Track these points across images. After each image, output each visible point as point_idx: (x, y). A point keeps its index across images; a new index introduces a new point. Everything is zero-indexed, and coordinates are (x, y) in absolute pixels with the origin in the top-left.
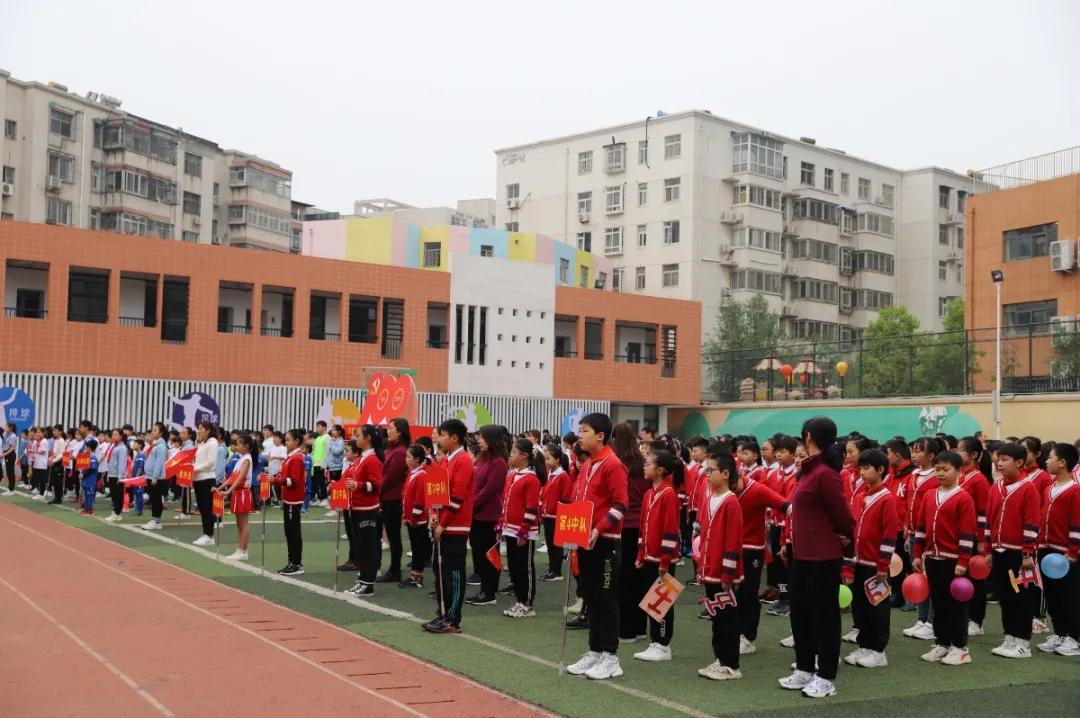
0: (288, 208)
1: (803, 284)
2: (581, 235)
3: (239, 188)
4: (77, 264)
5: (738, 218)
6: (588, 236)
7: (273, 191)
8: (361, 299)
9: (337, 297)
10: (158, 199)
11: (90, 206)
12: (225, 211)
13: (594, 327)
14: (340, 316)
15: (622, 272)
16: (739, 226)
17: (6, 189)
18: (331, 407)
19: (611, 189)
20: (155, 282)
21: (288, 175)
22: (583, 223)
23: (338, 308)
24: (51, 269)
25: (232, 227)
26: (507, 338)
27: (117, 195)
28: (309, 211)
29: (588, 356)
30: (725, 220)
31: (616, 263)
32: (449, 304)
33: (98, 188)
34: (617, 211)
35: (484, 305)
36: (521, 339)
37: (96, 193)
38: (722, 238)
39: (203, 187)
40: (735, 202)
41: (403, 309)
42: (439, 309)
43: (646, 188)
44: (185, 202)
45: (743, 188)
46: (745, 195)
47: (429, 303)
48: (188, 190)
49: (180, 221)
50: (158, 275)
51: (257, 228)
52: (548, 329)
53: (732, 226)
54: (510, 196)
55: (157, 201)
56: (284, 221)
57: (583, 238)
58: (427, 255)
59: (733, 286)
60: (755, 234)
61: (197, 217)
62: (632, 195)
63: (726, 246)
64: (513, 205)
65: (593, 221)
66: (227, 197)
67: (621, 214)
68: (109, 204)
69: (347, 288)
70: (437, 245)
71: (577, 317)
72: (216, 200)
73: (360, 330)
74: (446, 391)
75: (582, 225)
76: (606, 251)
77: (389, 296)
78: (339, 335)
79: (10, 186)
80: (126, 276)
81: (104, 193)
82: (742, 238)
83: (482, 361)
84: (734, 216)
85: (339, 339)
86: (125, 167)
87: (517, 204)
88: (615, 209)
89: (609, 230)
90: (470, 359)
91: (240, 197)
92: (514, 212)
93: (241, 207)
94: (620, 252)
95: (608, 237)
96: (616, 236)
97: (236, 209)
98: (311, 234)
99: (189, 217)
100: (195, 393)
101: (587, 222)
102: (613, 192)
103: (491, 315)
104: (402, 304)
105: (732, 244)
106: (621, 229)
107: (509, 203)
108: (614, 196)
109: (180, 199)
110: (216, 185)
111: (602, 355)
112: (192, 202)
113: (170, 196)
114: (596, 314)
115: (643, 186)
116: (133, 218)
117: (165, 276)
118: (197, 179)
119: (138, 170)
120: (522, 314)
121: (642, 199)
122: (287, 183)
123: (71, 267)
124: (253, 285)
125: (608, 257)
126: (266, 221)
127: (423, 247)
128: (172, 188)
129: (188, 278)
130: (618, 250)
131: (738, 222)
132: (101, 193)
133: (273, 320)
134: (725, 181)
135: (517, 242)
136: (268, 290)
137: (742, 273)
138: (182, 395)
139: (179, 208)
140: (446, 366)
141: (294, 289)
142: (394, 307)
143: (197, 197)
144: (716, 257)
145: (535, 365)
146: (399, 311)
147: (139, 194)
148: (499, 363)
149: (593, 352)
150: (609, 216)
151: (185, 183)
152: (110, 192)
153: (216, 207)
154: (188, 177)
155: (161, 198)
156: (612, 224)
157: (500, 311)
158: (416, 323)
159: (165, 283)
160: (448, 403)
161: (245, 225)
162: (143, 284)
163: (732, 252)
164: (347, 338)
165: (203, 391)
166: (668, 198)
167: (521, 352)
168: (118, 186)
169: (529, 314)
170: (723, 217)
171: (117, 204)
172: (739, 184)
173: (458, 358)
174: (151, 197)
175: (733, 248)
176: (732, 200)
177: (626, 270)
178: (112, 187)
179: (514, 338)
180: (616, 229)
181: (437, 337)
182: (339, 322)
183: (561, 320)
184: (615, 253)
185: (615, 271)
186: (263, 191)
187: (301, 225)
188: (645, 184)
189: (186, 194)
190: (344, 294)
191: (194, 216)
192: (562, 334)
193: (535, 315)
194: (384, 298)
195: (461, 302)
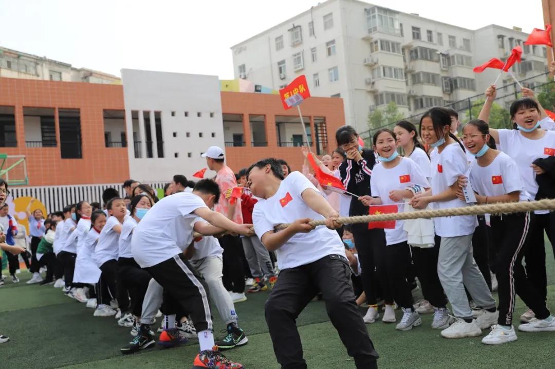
1: (421, 100)
5: (375, 60)
16: (376, 66)
18: (14, 205)
19: (295, 55)
22: (282, 79)
26: (182, 135)
30: (365, 64)
32: (123, 111)
34: (301, 68)
35: (158, 109)
36: (194, 135)
38: (367, 75)
40: (372, 51)
42: (114, 116)
43: (315, 51)
45: (376, 42)
46: (377, 46)
47: (104, 110)
52: (218, 125)
53: (372, 66)
54: (241, 72)
59: (377, 104)
60: (387, 70)
62: (308, 56)
63: (369, 79)
64: (243, 77)
65: (287, 77)
67: (303, 70)
71: (242, 115)
77: (64, 106)
82: (379, 73)
83: (161, 154)
84: (372, 61)
87: (245, 76)
88: (299, 67)
90: (150, 155)
101: (284, 78)
102: (296, 57)
103: (165, 118)
104: (78, 113)
105: (373, 78)
108: (298, 58)
111: (267, 143)
115: (313, 50)
120: (193, 115)
121: (314, 58)
131: (375, 63)
134: (364, 39)
135: (227, 85)
137: (381, 95)
140: (127, 161)
144: (363, 86)
148: (176, 155)
149: (260, 141)
157: (173, 114)
163: (373, 83)
166: (329, 54)
169: (199, 114)
170: (365, 62)
172: (373, 40)
175: (374, 80)
176: (370, 50)
179: (188, 134)
188: (315, 48)
193: (205, 115)
194: (59, 108)
195: (135, 109)
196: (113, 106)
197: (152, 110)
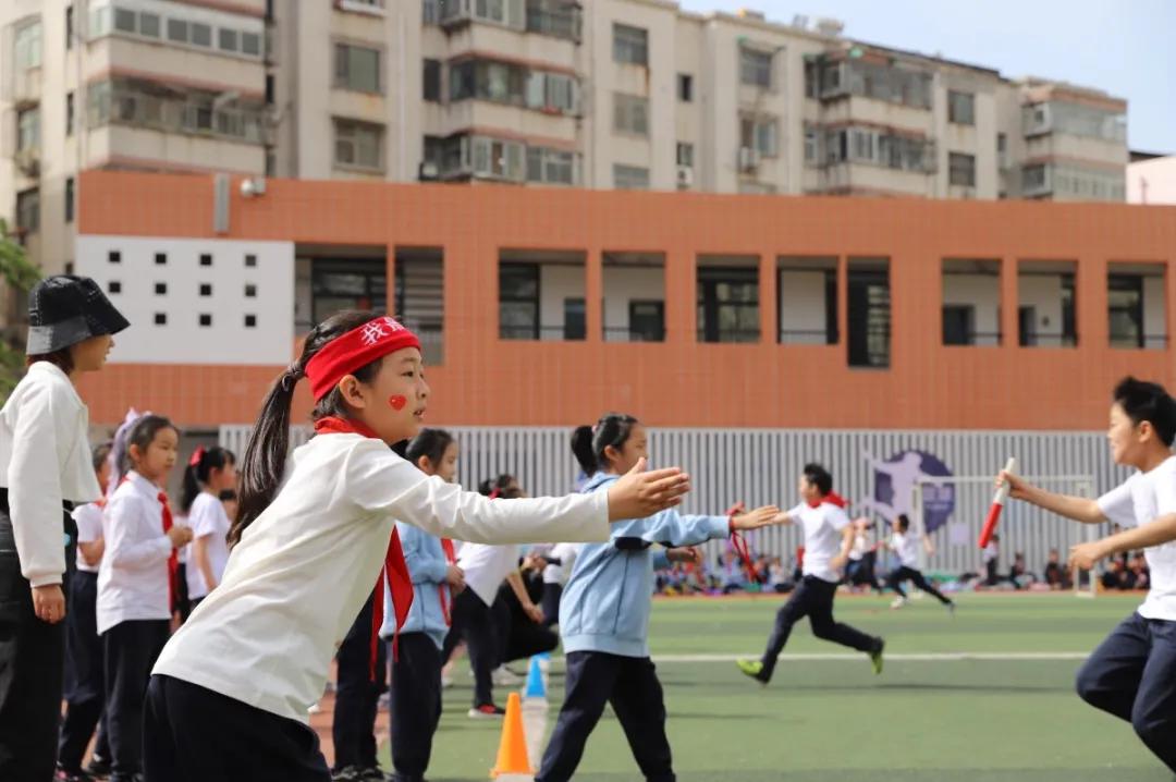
0: (1122, 159)
3: (1037, 137)
7: (1098, 135)
9: (1159, 272)
10: (906, 165)
11: (803, 187)
12: (1017, 175)
14: (1166, 304)
17: (682, 175)
20: (837, 271)
21: (1120, 106)
24: (669, 261)
25: (1030, 199)
27: (842, 167)
33: (816, 160)
37: (811, 167)
39: (980, 143)
44: (952, 170)
48: (955, 149)
50: (839, 258)
55: (903, 169)
61: (971, 190)
66: (1019, 153)
68: (832, 183)
72: (1001, 160)
78: (1167, 338)
79: (688, 171)
81: (823, 168)
85: (1167, 346)
86: (851, 123)
91: (1040, 150)
93: (1043, 165)
97: (1034, 171)
99: (958, 191)
100: (910, 450)
109: (943, 163)
110: (1001, 138)
112: (963, 169)
113: (926, 161)
117: (850, 258)
118: (967, 131)
119: (872, 125)
122: (1120, 119)
123: (700, 256)
124: (1000, 261)
128: (928, 148)
129: (888, 259)
132: (820, 168)
133: (1046, 322)
138: (888, 456)
139: (942, 178)
141: (1077, 262)
143: (971, 159)
147: (875, 161)
151: (948, 139)
152: (831, 164)
153: (1003, 172)
154: (954, 128)
155: (911, 164)
159: (851, 272)
161: (1050, 194)
165: (923, 448)
168: (844, 155)
171: (844, 182)
174: (894, 163)
178: (835, 156)
182: (1164, 315)
186: (1080, 136)
189: (952, 155)
190: (1170, 264)
191: (965, 188)
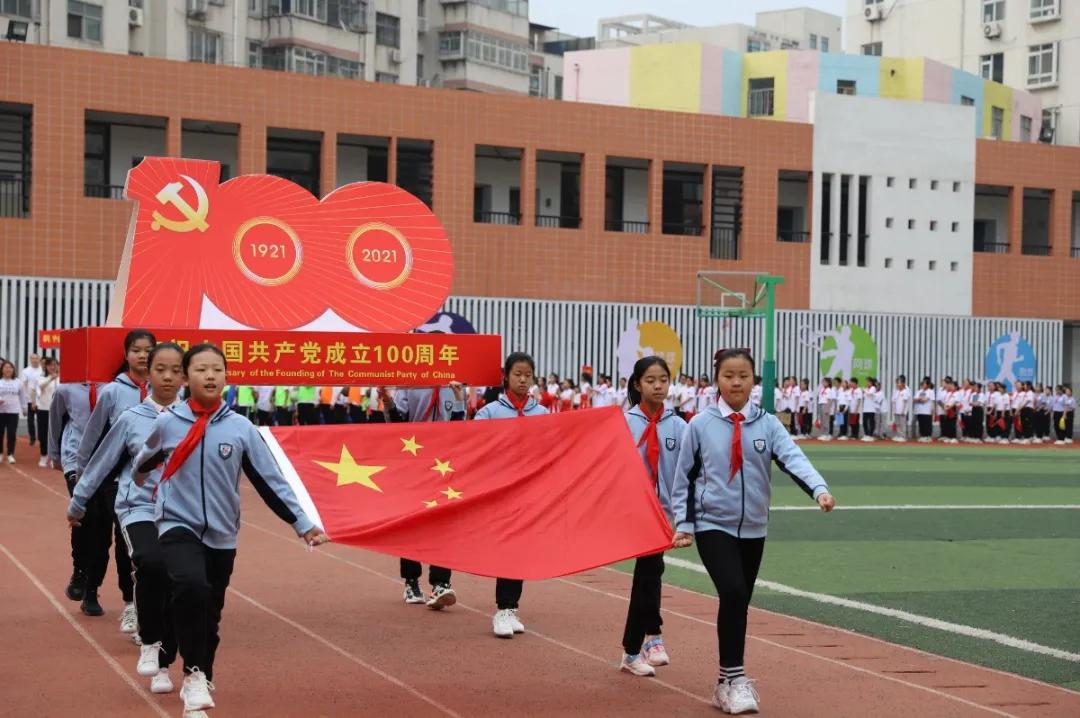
0: (524, 33)
2: (987, 58)
3: (452, 6)
4: (276, 124)
6: (999, 59)
7: (503, 7)
8: (682, 169)
9: (644, 165)
10: (342, 24)
11: (247, 39)
12: (434, 39)
13: (1038, 202)
14: (648, 195)
15: (1057, 114)
17: (133, 15)
18: (638, 333)
20: (386, 149)
22: (990, 38)
23: (646, 182)
24: (244, 132)
25: (445, 64)
26: (900, 224)
27: (285, 21)
28: (550, 37)
29: (1029, 248)
31: (1047, 101)
32: (810, 173)
33: (258, 10)
34: (1049, 17)
35: (863, 173)
36: (922, 225)
37: (255, 19)
39: (403, 4)
41: (741, 183)
42: (796, 181)
44: (379, 30)
47: (781, 172)
48: (383, 10)
49: (372, 57)
50: (390, 139)
51: (482, 65)
52: (964, 210)
54: (869, 1)
55: (340, 28)
56: (521, 53)
57: (990, 63)
58: (752, 98)
61: (395, 51)
64: (874, 15)
65: (1007, 36)
66: (437, 19)
67: (1055, 21)
68: (275, 35)
69: (661, 152)
70: (768, 83)
71: (1011, 189)
72: (422, 24)
73: (678, 216)
74: (807, 306)
75: (988, 41)
76: (1030, 81)
77: (721, 163)
78: (648, 224)
79: (139, 11)
80: (345, 141)
81: (265, 19)
83: (862, 261)
85: (648, 231)
87: (880, 13)
88: (1045, 13)
89: (1034, 48)
90: (843, 259)
91: (455, 18)
92: (876, 26)
93: (458, 33)
94: (1053, 82)
95: (1033, 60)
96: (1047, 58)
97: (450, 37)
98: (578, 70)
99: (384, 51)
100: (444, 313)
101: (998, 37)
103: (876, 190)
104: (741, 175)
106: (1055, 46)
107: (868, 12)
109: (372, 23)
110: (422, 3)
111: (1050, 248)
112: (388, 29)
113: (357, 20)
114: (1041, 182)
116: (309, 55)
117: (400, 140)
120: (923, 185)
123: (270, 129)
124: (522, 150)
125: (1032, 91)
126: (493, 55)
127: (746, 86)
128: (361, 8)
129: (432, 142)
130: (1049, 78)
132: (262, 19)
133: (548, 203)
135: (893, 72)
136: (544, 158)
139: (371, 38)
140: (807, 268)
141: (582, 155)
142: (730, 178)
143: (396, 20)
145: (943, 265)
146: (737, 186)
147: (315, 18)
148: (888, 262)
149: (1036, 241)
150: (1036, 25)
152: (274, 16)
153: (421, 35)
155: (347, 24)
156: (1041, 38)
157: (890, 181)
158: (760, 205)
159: (400, 150)
160: (810, 326)
161: (464, 61)
162: (365, 152)
164: (660, 229)
165: (454, 311)
167: (923, 244)
168: (286, 8)
169: (934, 185)
171: (285, 35)
173: (825, 256)
174: (332, 22)
177: (1063, 111)
178: (277, 8)
179: (911, 224)
180: (1048, 46)
181: (790, 225)
182: (646, 204)
183: (986, 193)
184: (1045, 84)
185: (1046, 113)
186: (489, 8)
187: (542, 59)
189: (380, 16)
190: (655, 161)
191: (391, 49)
192: (984, 216)
193: (945, 187)
194: (714, 166)
195: (828, 170)
196: (794, 164)
197: (856, 173)
